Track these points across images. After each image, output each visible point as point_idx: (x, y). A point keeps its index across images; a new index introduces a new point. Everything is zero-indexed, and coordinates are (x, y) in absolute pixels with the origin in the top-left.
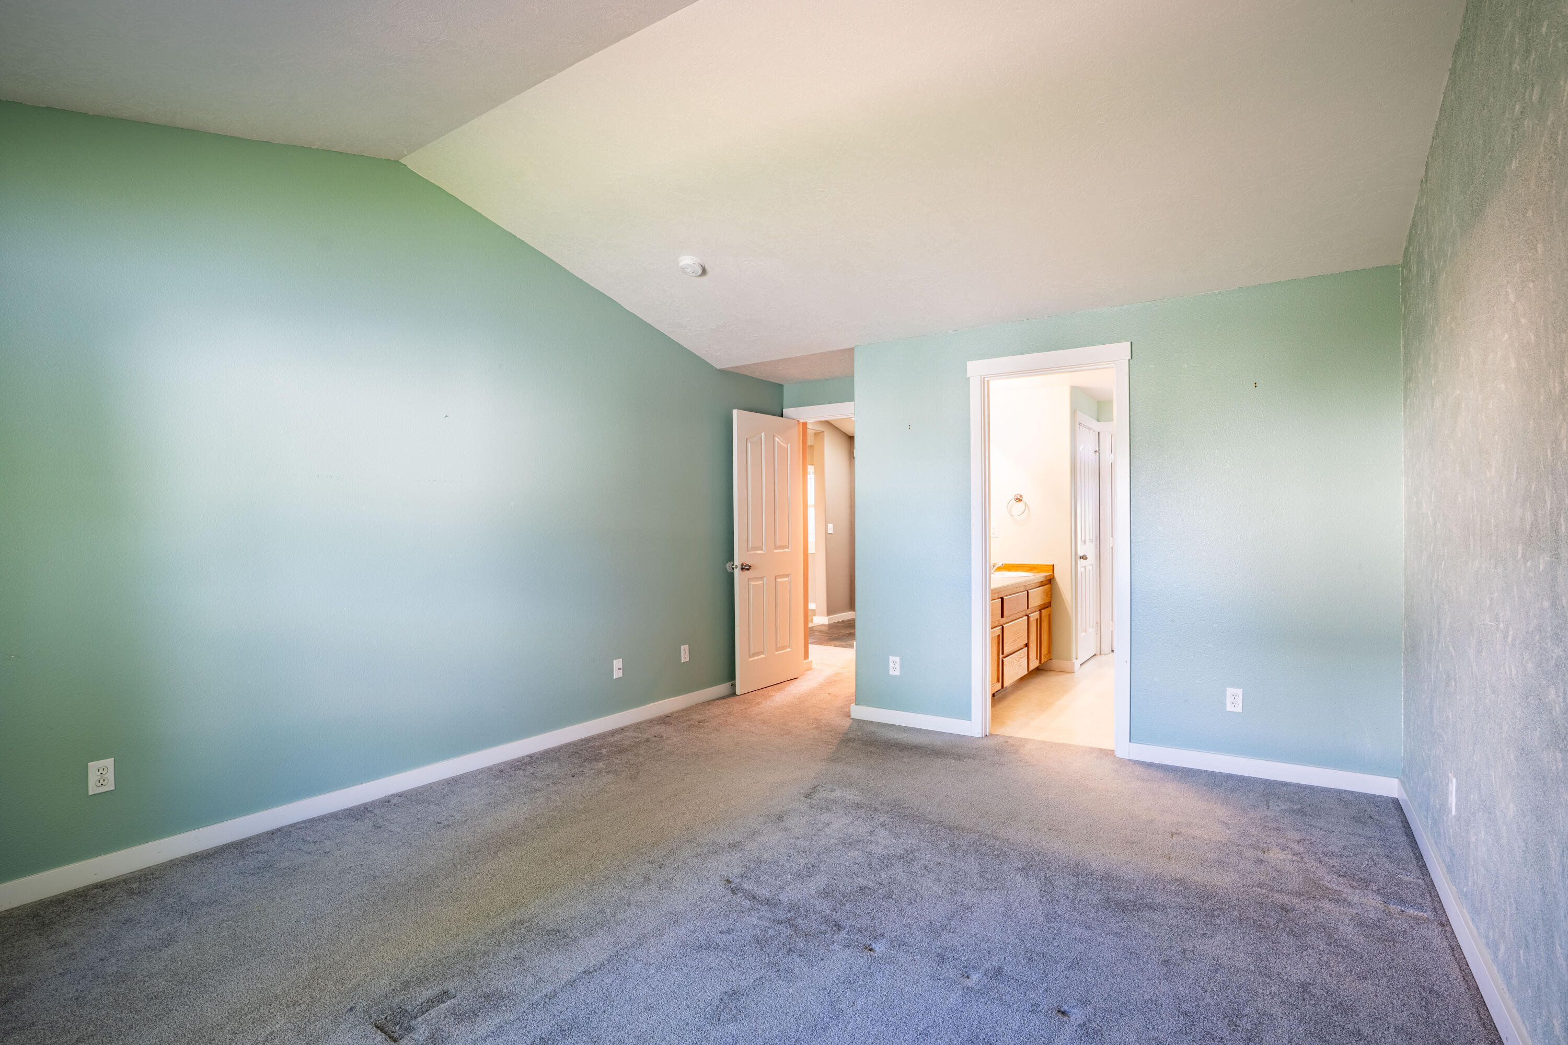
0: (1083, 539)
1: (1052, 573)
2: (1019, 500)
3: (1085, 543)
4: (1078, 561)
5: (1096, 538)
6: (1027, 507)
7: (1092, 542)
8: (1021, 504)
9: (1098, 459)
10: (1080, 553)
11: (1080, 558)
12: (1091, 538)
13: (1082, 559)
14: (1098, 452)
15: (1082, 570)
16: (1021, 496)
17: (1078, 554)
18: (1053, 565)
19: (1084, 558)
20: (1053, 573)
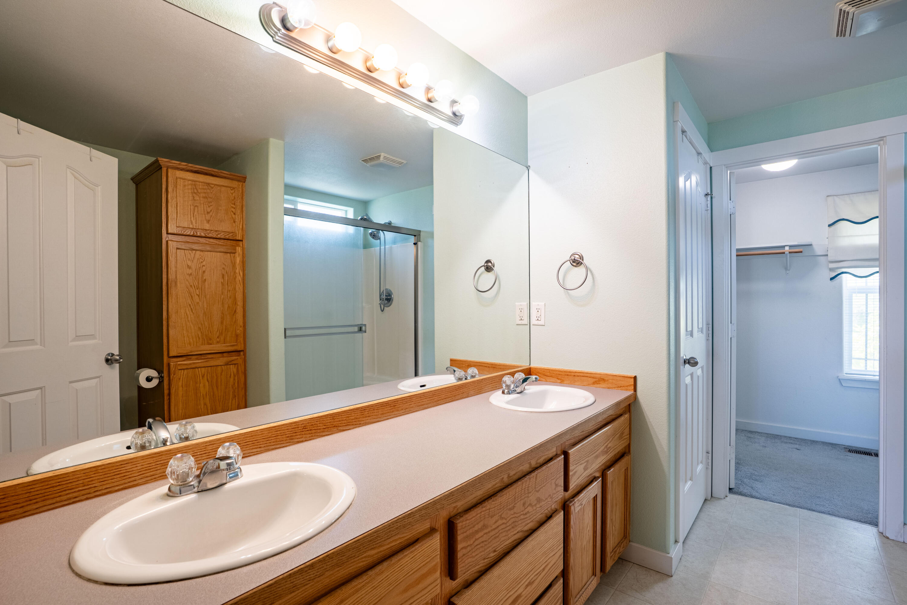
0: (689, 329)
1: (632, 392)
2: (577, 262)
3: (692, 335)
4: (682, 367)
5: (708, 324)
6: (589, 272)
7: (702, 332)
8: (581, 270)
9: (709, 205)
10: (685, 354)
11: (685, 362)
12: (700, 326)
13: (687, 365)
14: (710, 195)
15: (688, 380)
16: (582, 257)
17: (682, 355)
18: (635, 378)
19: (691, 362)
20: (635, 390)
